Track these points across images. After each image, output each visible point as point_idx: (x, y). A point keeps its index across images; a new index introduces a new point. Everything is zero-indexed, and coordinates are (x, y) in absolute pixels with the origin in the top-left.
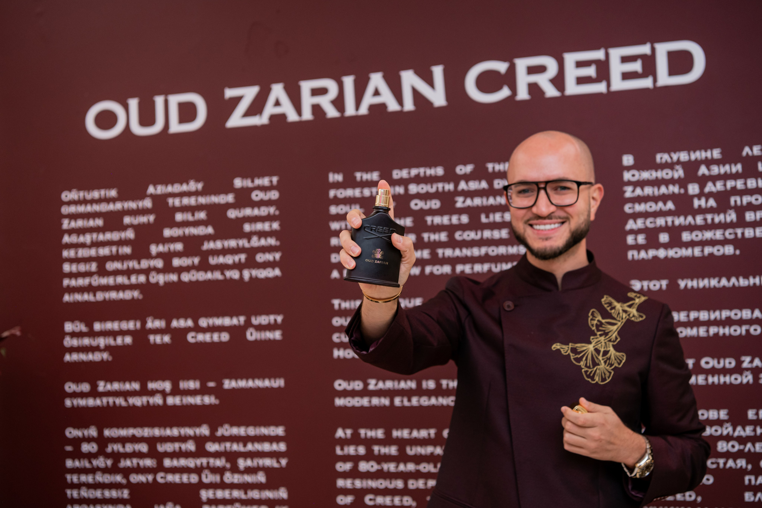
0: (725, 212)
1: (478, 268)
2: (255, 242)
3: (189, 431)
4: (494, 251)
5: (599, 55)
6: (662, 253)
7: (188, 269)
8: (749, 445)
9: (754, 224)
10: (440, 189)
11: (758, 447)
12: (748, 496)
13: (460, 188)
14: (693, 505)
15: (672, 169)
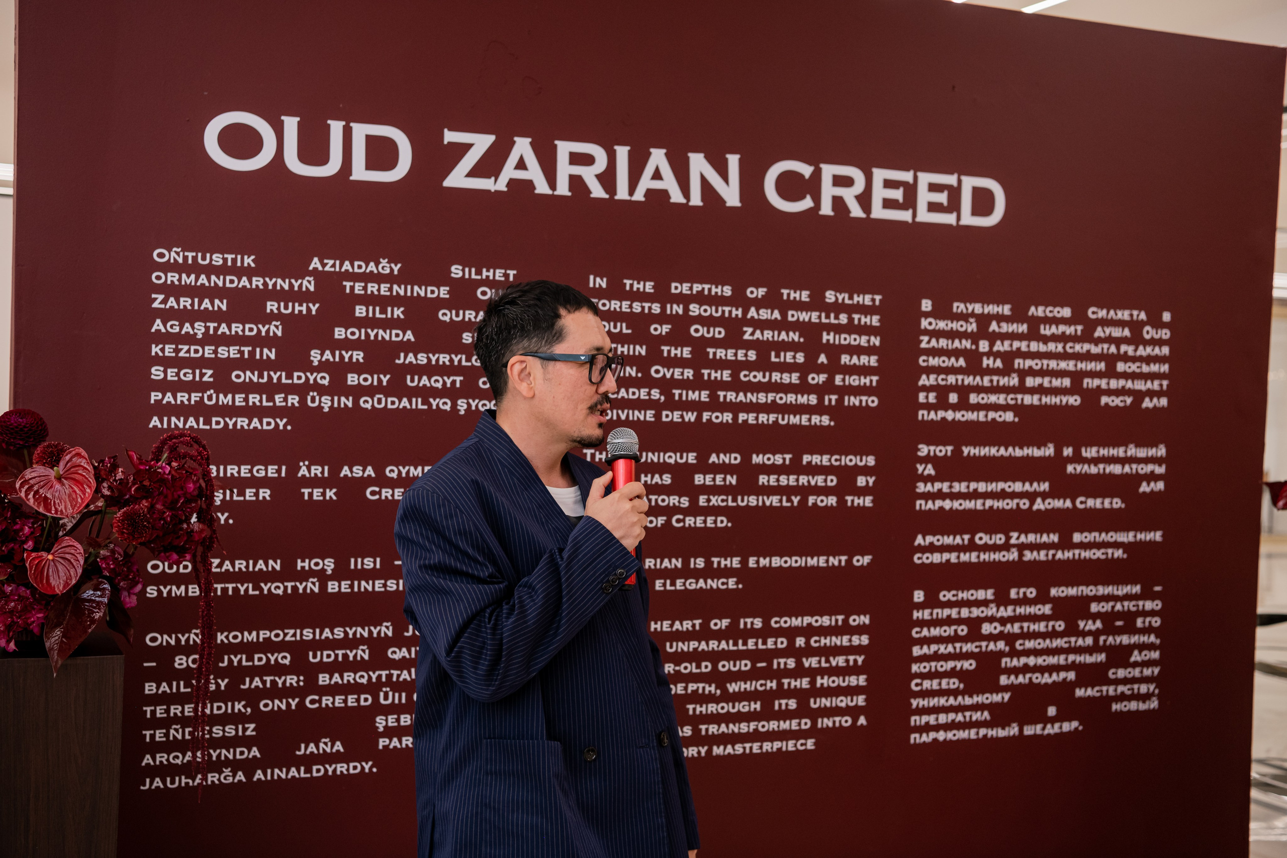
0: (1009, 376)
1: (763, 418)
3: (362, 632)
4: (782, 399)
5: (907, 176)
6: (950, 415)
7: (371, 391)
8: (1009, 626)
9: (1032, 391)
10: (727, 315)
11: (1016, 628)
12: (1004, 680)
13: (749, 316)
14: (955, 693)
15: (967, 321)
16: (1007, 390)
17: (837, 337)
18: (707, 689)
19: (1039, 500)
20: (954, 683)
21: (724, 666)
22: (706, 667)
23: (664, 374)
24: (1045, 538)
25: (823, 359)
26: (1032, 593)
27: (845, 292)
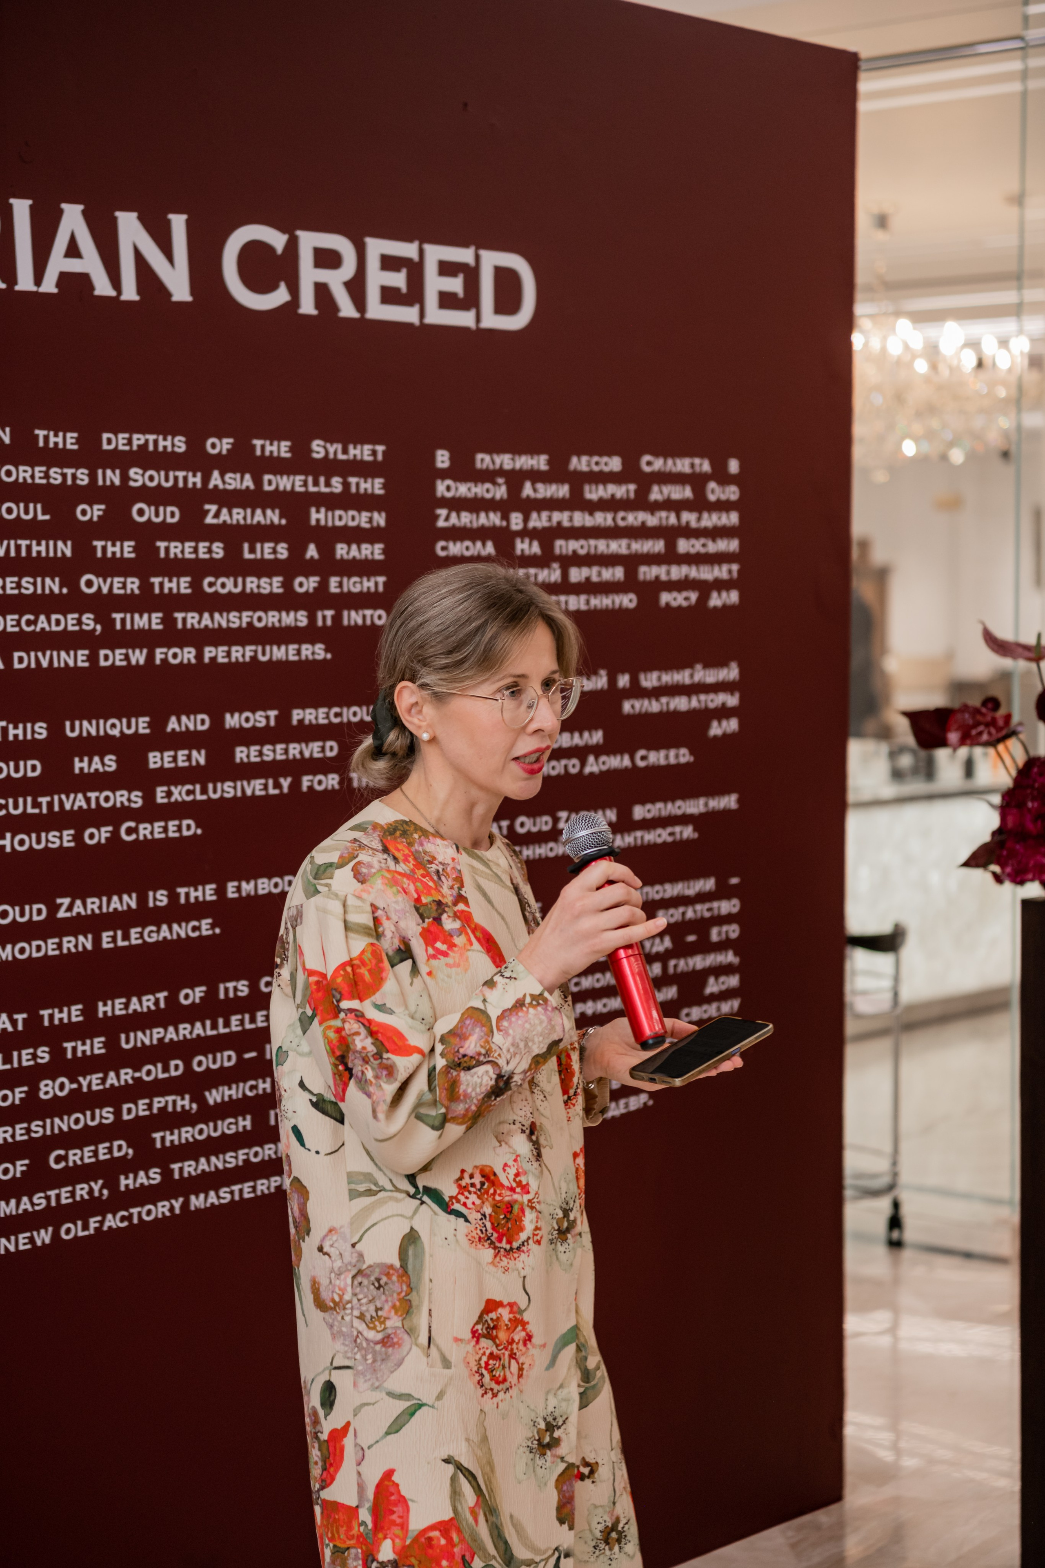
0: (549, 566)
1: (237, 653)
4: (261, 619)
5: (410, 250)
9: (578, 589)
10: (181, 484)
13: (211, 486)
15: (494, 483)
17: (330, 514)
18: (179, 1104)
19: (591, 759)
21: (202, 1063)
22: (176, 1069)
23: (100, 588)
25: (312, 552)
27: (338, 442)
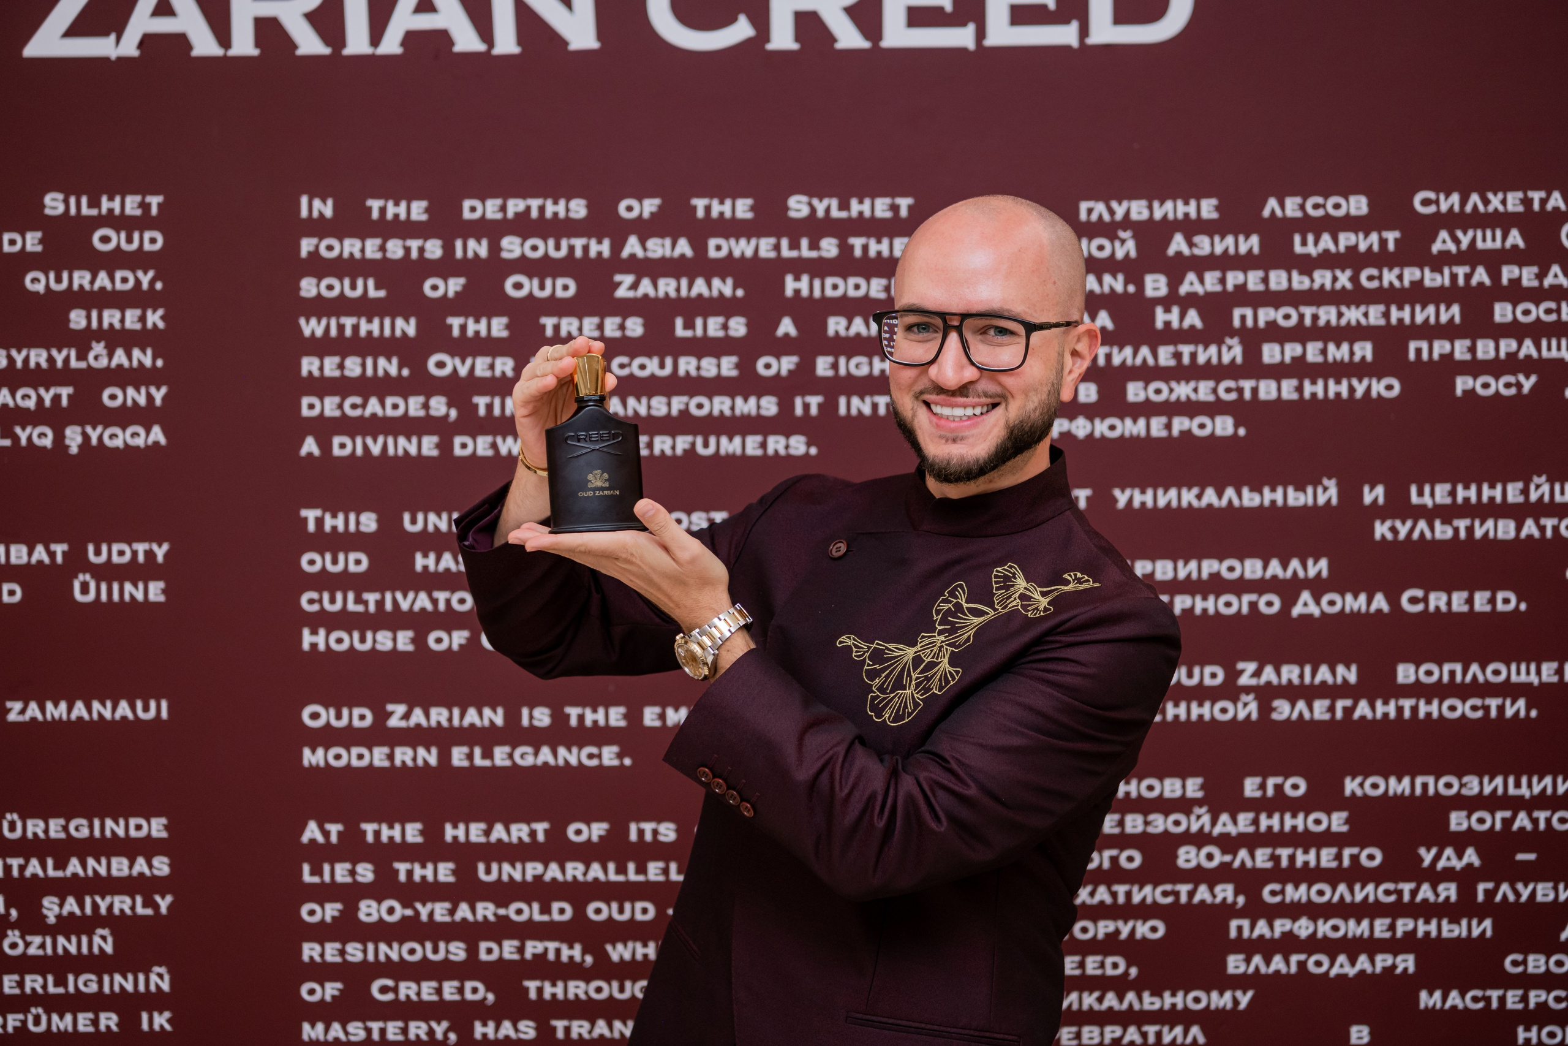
0: (1220, 343)
1: (663, 445)
2: (98, 356)
4: (702, 406)
6: (1081, 427)
8: (1243, 854)
9: (1278, 372)
10: (579, 253)
11: (1262, 858)
12: (1235, 964)
13: (625, 254)
14: (1120, 985)
15: (1113, 237)
16: (1215, 372)
17: (817, 283)
18: (566, 953)
19: (1306, 596)
20: (1115, 965)
21: (598, 911)
22: (561, 911)
23: (455, 370)
24: (1324, 674)
25: (787, 327)
26: (1296, 786)
27: (830, 196)
